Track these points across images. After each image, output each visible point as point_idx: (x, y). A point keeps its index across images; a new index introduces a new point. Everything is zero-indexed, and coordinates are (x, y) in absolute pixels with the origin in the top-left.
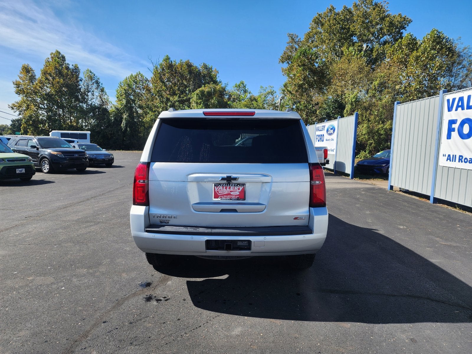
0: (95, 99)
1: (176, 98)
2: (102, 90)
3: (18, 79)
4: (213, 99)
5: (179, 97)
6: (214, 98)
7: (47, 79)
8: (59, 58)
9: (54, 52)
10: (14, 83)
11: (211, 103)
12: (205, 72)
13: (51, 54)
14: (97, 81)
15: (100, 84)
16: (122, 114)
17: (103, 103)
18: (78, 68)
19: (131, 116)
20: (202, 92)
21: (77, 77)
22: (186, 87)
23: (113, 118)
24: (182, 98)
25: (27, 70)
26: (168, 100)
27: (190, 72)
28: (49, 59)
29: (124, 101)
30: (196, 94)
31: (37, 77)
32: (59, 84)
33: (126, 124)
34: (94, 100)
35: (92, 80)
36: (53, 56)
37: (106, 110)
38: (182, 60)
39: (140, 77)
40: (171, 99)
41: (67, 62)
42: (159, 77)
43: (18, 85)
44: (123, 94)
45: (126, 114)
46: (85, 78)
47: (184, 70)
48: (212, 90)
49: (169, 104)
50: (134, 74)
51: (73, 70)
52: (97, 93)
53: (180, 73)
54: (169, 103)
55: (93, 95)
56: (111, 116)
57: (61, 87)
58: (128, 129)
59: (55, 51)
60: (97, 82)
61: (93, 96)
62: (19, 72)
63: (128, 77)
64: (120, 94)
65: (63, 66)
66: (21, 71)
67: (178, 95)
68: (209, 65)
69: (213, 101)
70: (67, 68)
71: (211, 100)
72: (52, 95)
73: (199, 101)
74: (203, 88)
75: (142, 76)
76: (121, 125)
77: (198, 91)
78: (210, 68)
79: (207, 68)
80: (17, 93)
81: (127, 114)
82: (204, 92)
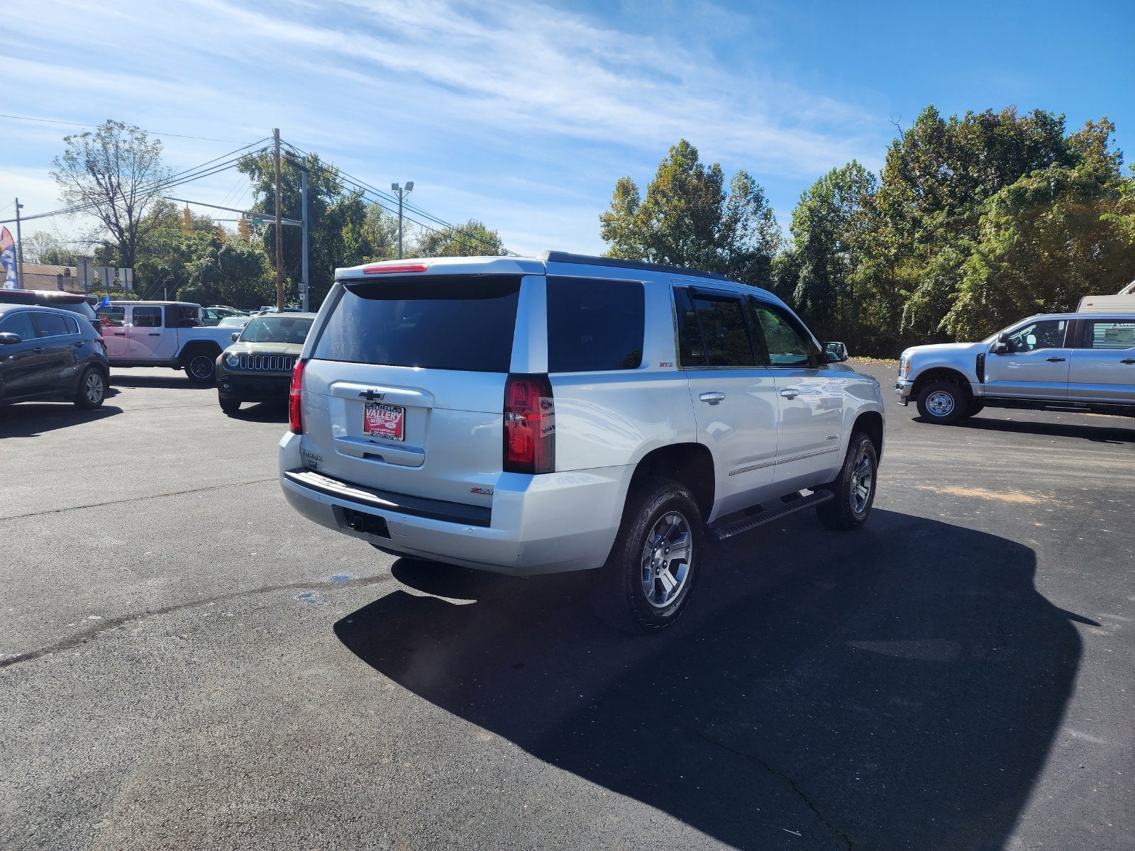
0: (749, 237)
1: (941, 217)
2: (766, 215)
3: (610, 210)
4: (1052, 211)
5: (951, 213)
6: (1055, 208)
7: (657, 203)
8: (688, 154)
9: (677, 145)
10: (601, 218)
11: (1045, 222)
12: (1038, 134)
13: (671, 151)
14: (758, 195)
15: (764, 202)
16: (799, 266)
17: (766, 244)
18: (720, 171)
19: (818, 270)
20: (1019, 195)
21: (718, 191)
22: (976, 183)
23: (776, 279)
24: (960, 214)
25: (626, 189)
26: (916, 223)
27: (990, 143)
28: (667, 160)
29: (806, 237)
30: (995, 200)
31: (641, 203)
32: (676, 211)
33: (804, 290)
34: (746, 240)
35: (746, 195)
36: (674, 151)
37: (767, 259)
38: (971, 113)
39: (855, 173)
40: (926, 220)
41: (699, 162)
42: (901, 166)
43: (607, 221)
44: (805, 221)
45: (807, 268)
46: (733, 191)
47: (972, 139)
48: (1052, 184)
49: (917, 236)
50: (841, 167)
51: (709, 176)
52: (754, 224)
53: (961, 149)
54: (918, 232)
55: (745, 227)
56: (774, 273)
57: (680, 218)
58: (809, 303)
59: (680, 141)
60: (758, 199)
61: (746, 230)
62: (612, 195)
63: (824, 179)
64: (800, 221)
65: (691, 172)
66: (616, 192)
67: (947, 208)
68: (1052, 114)
69: (1051, 217)
70: (700, 175)
71: (1044, 215)
72: (664, 236)
73: (1003, 220)
74: (1023, 182)
75: (860, 170)
76: (794, 294)
77: (1003, 193)
78: (1058, 120)
79: (1045, 124)
80: (604, 238)
81: (810, 268)
82: (1026, 191)
